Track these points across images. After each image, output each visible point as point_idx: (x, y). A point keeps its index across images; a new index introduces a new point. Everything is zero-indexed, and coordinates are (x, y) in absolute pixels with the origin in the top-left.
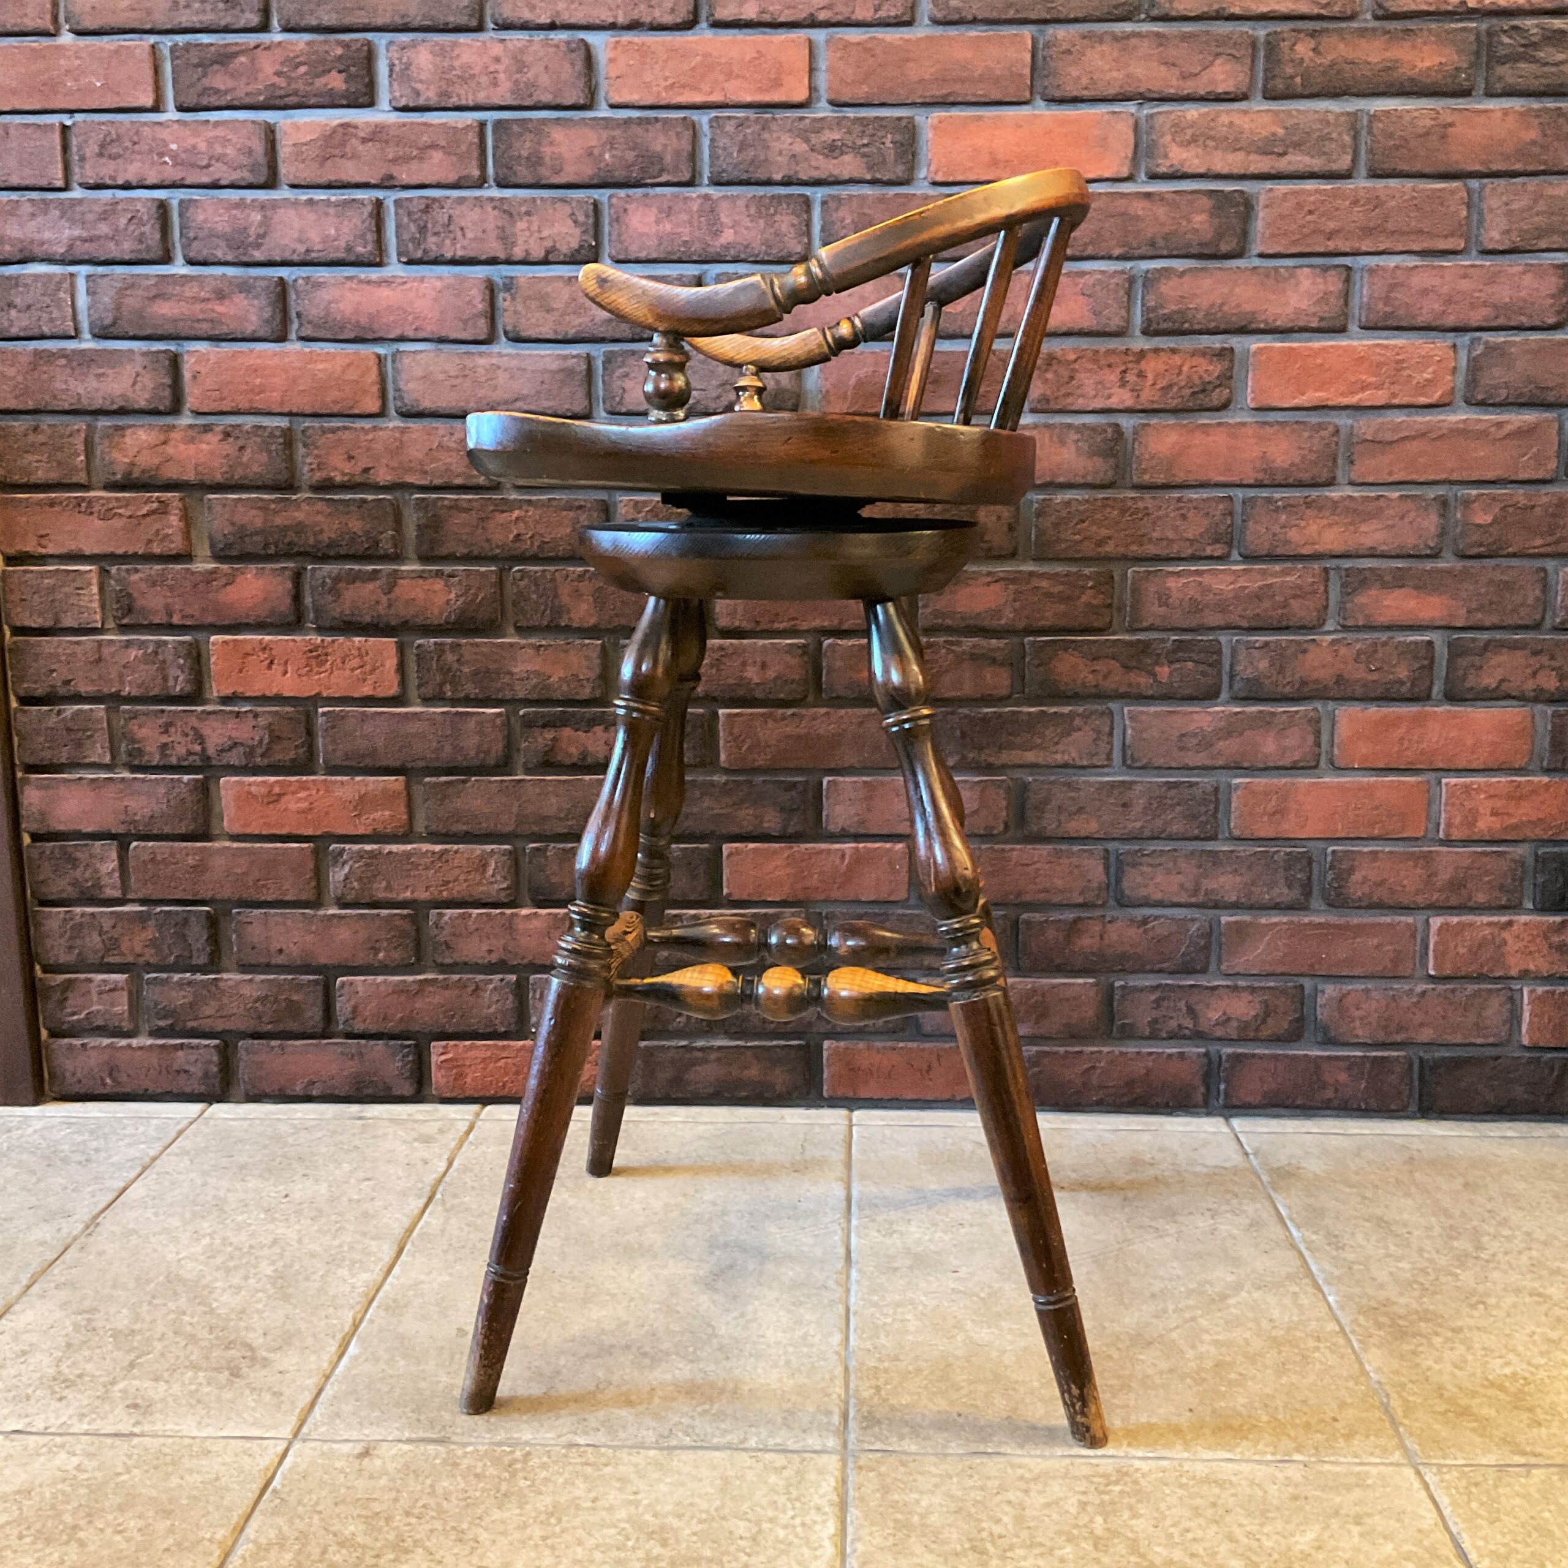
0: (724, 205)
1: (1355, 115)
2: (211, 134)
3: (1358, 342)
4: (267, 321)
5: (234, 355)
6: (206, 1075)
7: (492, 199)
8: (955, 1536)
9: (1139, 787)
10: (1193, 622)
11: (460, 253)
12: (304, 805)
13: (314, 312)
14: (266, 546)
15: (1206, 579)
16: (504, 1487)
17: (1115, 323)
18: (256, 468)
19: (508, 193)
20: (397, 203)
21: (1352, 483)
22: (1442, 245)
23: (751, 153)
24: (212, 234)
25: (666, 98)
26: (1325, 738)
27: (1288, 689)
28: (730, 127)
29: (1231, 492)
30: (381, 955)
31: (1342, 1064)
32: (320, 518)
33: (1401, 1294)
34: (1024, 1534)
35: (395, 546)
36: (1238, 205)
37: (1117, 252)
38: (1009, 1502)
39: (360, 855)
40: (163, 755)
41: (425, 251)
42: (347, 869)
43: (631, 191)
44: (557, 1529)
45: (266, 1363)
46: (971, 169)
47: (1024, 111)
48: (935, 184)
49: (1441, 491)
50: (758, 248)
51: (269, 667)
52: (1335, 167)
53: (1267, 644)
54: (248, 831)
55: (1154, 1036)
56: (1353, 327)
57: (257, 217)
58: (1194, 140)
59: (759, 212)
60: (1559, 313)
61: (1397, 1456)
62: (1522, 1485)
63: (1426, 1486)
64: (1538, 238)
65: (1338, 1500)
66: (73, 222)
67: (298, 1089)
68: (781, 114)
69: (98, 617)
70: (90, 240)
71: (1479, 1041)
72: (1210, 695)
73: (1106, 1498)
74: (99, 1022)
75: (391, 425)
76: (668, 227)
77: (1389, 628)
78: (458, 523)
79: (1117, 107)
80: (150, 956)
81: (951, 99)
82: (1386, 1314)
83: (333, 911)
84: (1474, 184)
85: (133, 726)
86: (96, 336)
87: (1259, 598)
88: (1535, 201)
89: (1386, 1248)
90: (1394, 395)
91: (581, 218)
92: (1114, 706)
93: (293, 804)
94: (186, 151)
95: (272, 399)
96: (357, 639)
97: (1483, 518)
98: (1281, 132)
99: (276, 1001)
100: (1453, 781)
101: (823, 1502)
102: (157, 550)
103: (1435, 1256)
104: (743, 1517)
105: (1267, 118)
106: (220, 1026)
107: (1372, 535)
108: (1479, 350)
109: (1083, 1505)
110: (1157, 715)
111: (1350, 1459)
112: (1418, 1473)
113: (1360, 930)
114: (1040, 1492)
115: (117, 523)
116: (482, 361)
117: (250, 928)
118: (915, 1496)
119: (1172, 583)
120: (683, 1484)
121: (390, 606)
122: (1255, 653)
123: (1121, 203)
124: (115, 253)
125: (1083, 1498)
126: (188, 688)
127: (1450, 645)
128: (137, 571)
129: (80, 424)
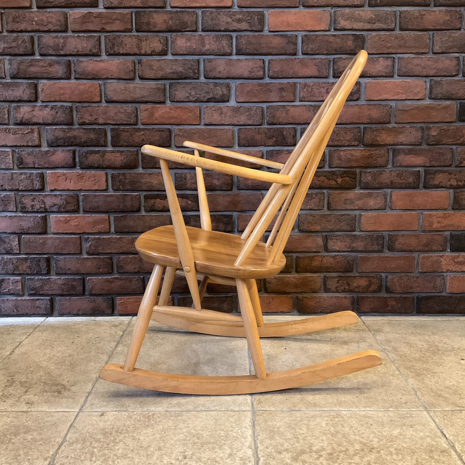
0: (206, 37)
1: (396, 11)
2: (48, 15)
3: (397, 80)
4: (65, 73)
5: (55, 84)
6: (46, 308)
7: (134, 35)
8: (288, 434)
9: (332, 216)
10: (349, 165)
11: (125, 52)
12: (77, 223)
13: (80, 70)
14: (64, 143)
15: (352, 152)
16: (147, 423)
17: (325, 74)
18: (61, 119)
19: (140, 34)
20: (105, 36)
21: (395, 123)
22: (422, 51)
23: (214, 22)
24: (48, 46)
25: (188, 5)
26: (388, 200)
27: (377, 186)
28: (208, 14)
29: (360, 126)
30: (101, 270)
31: (394, 299)
32: (81, 134)
33: (417, 363)
34: (310, 433)
35: (105, 142)
36: (361, 38)
37: (325, 52)
38: (304, 424)
39: (95, 239)
40: (33, 208)
41: (114, 51)
42: (90, 243)
43: (178, 34)
44: (164, 435)
45: (69, 390)
46: (281, 27)
47: (297, 9)
48: (270, 31)
49: (422, 125)
50: (216, 51)
51: (66, 181)
52: (390, 27)
53: (370, 172)
54: (59, 232)
55: (337, 292)
56: (396, 76)
57: (62, 41)
58: (348, 19)
59: (217, 40)
60: (456, 71)
61: (421, 409)
62: (460, 416)
63: (431, 417)
64: (450, 49)
65: (405, 421)
66: (4, 43)
67: (75, 312)
68: (223, 10)
69: (12, 165)
70: (11, 48)
71: (435, 291)
72: (353, 187)
73: (334, 422)
74: (12, 292)
75: (103, 105)
76: (189, 44)
77: (407, 167)
78: (124, 136)
79: (325, 9)
80: (28, 271)
81: (275, 6)
82: (413, 369)
83: (86, 256)
84: (431, 33)
85: (23, 199)
86: (12, 78)
87: (368, 158)
88: (449, 38)
89: (411, 351)
90: (408, 96)
91: (162, 41)
92: (325, 191)
93: (73, 223)
94: (40, 20)
95: (67, 97)
96: (93, 172)
97: (434, 133)
98: (374, 17)
99: (68, 285)
100: (426, 213)
101: (247, 425)
102: (30, 144)
103: (426, 353)
104: (222, 430)
105: (369, 13)
106: (50, 293)
107: (402, 138)
108: (433, 83)
109: (327, 424)
110: (338, 194)
111: (407, 410)
112: (428, 413)
113: (398, 258)
114: (313, 421)
115: (18, 136)
116: (132, 85)
117: (59, 262)
118: (275, 423)
119: (342, 153)
120: (203, 421)
121: (103, 161)
122: (367, 174)
123: (326, 37)
124: (17, 52)
125: (327, 422)
126: (40, 187)
127: (425, 171)
128: (24, 151)
129: (6, 105)
